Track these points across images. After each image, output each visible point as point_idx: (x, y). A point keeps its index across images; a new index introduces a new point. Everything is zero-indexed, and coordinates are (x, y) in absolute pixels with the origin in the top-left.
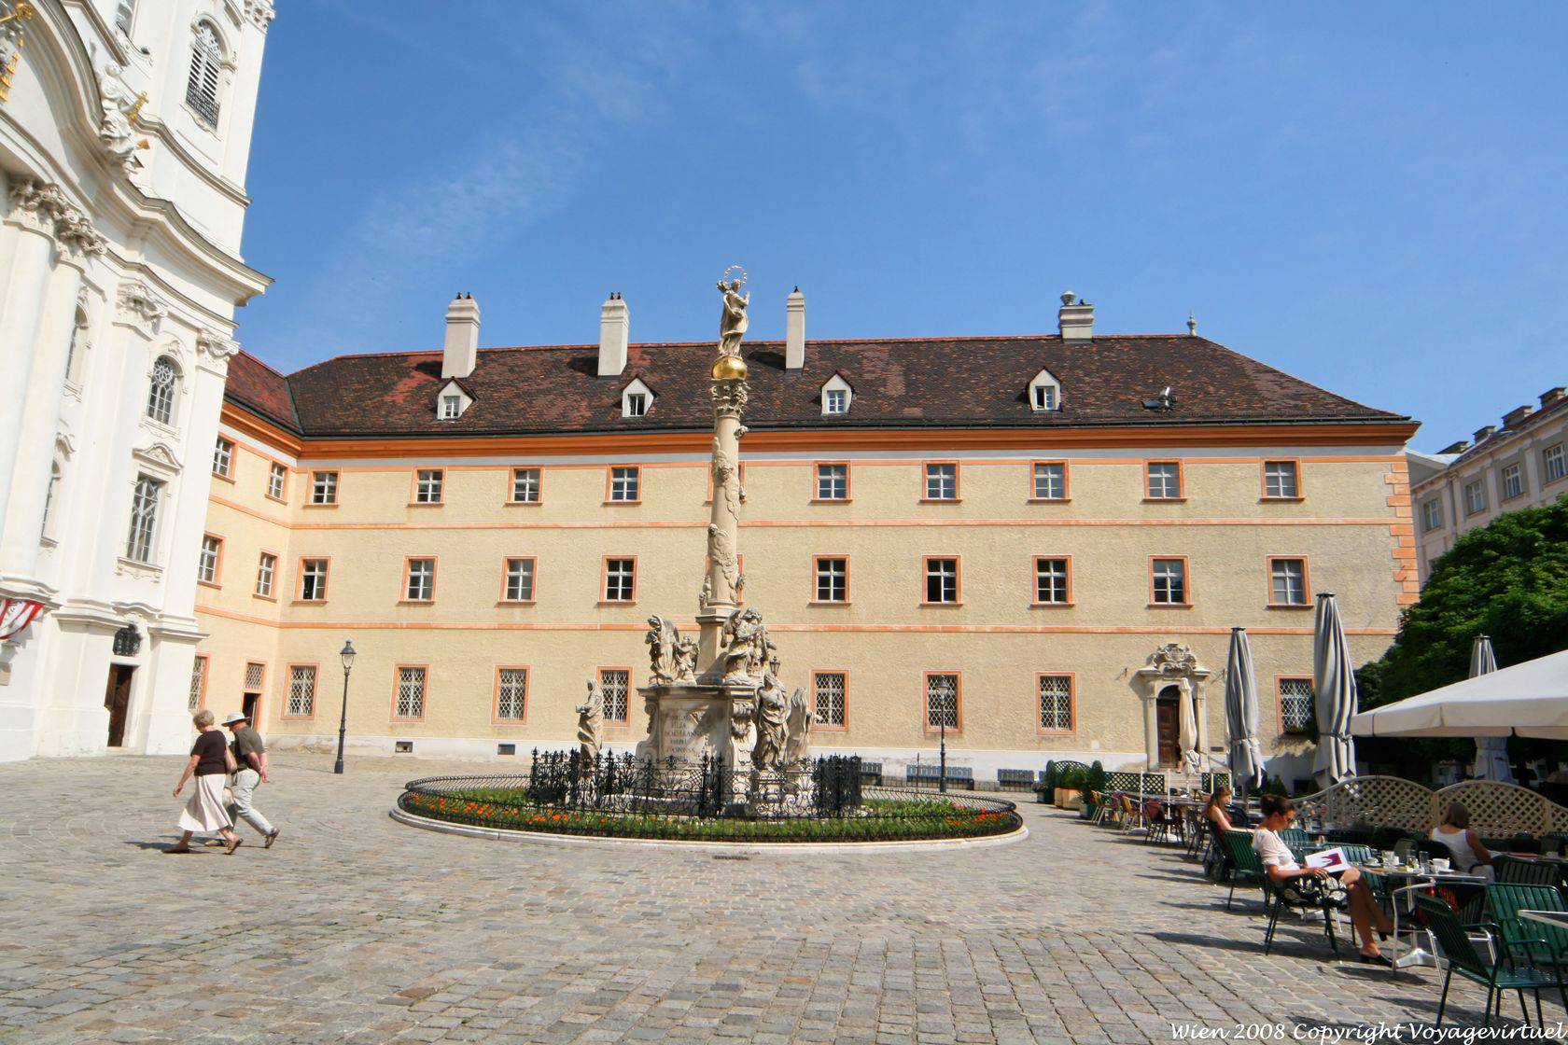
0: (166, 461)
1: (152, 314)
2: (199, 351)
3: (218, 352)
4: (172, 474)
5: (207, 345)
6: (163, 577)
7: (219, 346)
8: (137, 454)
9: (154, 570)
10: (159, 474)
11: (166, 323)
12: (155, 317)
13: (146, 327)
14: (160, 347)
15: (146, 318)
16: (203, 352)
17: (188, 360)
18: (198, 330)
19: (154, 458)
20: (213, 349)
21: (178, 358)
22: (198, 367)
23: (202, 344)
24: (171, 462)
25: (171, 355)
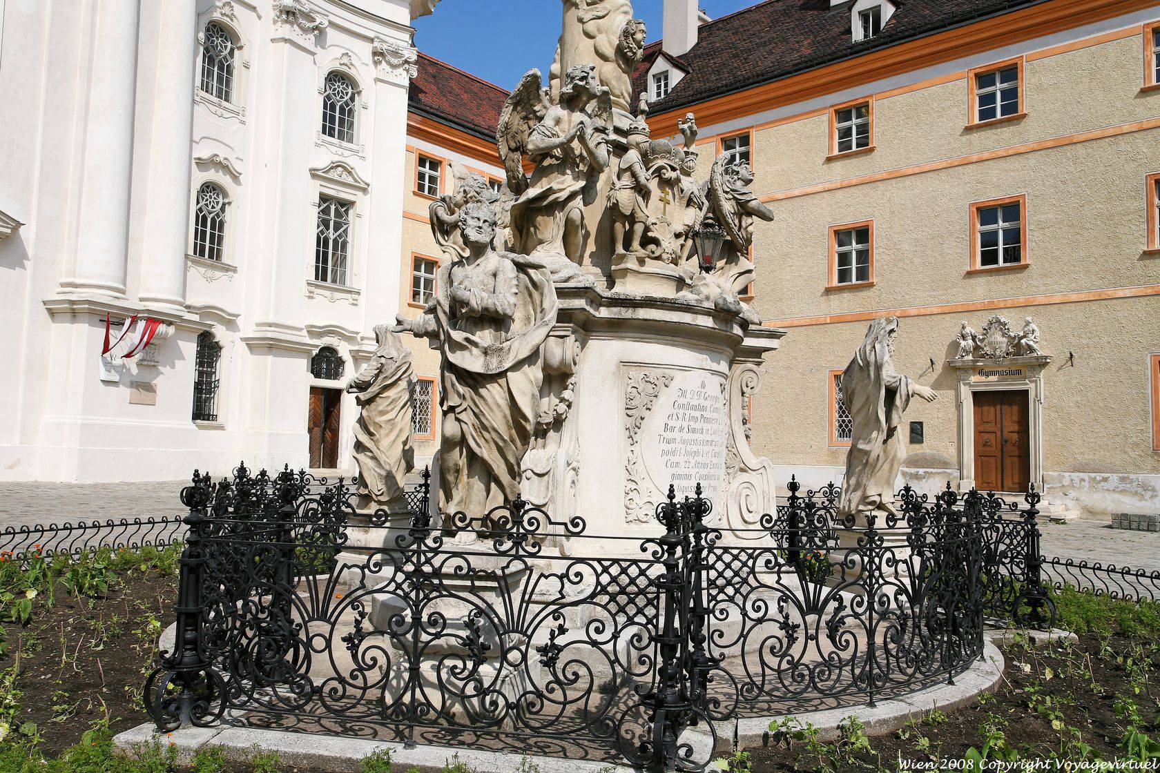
0: (350, 180)
1: (311, 25)
2: (376, 63)
3: (395, 61)
4: (360, 194)
5: (382, 54)
6: (362, 300)
7: (395, 53)
8: (314, 173)
9: (350, 292)
10: (345, 194)
11: (333, 36)
12: (317, 28)
13: (308, 41)
14: (329, 60)
15: (305, 30)
16: (380, 62)
17: (364, 71)
18: (372, 40)
19: (336, 178)
20: (389, 57)
21: (352, 72)
22: (377, 80)
23: (378, 54)
24: (356, 181)
25: (344, 69)
